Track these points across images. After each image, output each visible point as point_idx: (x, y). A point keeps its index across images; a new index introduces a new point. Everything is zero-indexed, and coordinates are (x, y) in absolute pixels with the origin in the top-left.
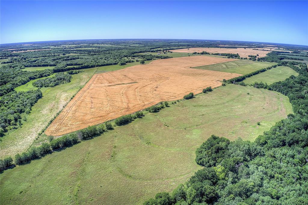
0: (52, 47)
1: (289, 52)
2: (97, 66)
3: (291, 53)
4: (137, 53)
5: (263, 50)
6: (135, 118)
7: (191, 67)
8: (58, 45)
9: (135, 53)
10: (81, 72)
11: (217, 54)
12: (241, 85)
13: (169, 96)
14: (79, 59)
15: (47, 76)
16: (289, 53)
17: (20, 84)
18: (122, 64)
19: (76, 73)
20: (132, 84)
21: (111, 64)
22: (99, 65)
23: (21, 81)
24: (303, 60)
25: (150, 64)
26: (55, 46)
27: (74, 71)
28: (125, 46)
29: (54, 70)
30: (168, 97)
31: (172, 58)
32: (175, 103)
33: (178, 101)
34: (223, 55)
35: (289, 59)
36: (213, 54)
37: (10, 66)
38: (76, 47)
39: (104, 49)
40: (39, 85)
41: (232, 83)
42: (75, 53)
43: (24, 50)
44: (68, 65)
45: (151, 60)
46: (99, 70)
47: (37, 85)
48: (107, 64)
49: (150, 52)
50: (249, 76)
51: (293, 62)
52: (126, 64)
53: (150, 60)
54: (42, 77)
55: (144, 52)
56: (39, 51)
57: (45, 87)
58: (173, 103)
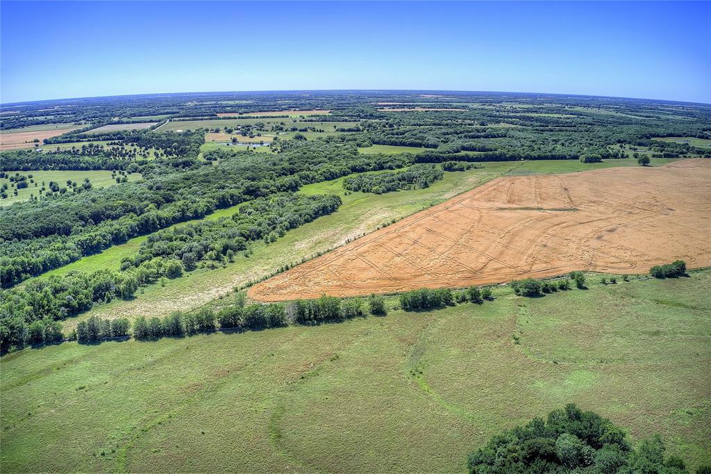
0: (476, 106)
2: (526, 158)
4: (658, 136)
6: (464, 300)
8: (491, 103)
9: (654, 136)
10: (475, 168)
13: (615, 260)
14: (506, 136)
15: (394, 169)
17: (323, 178)
18: (590, 160)
19: (461, 170)
20: (558, 212)
21: (563, 158)
22: (531, 157)
23: (324, 172)
25: (664, 167)
26: (484, 103)
27: (459, 164)
28: (647, 117)
29: (417, 156)
30: (612, 263)
32: (614, 282)
33: (625, 278)
37: (342, 139)
38: (528, 111)
39: (589, 120)
40: (354, 185)
42: (512, 123)
43: (409, 107)
44: (464, 148)
45: (677, 156)
46: (521, 169)
47: (348, 185)
48: (552, 156)
49: (695, 136)
52: (602, 160)
53: (672, 156)
54: (381, 168)
55: (680, 136)
56: (437, 112)
57: (364, 191)
58: (604, 282)
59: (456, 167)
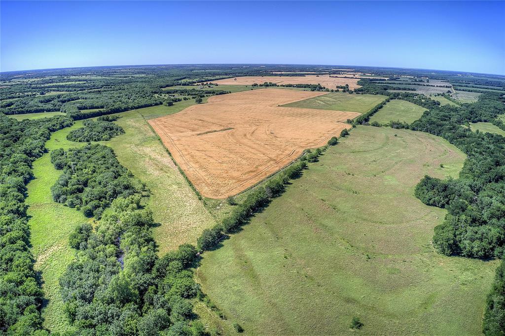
1: (385, 78)
3: (388, 80)
5: (345, 77)
7: (279, 106)
10: (118, 118)
11: (290, 86)
12: (374, 126)
16: (385, 80)
17: (45, 138)
18: (170, 105)
21: (150, 105)
24: (415, 90)
31: (230, 93)
34: (299, 86)
35: (394, 89)
36: (284, 86)
40: (86, 138)
41: (361, 124)
47: (79, 139)
48: (145, 105)
50: (371, 115)
51: (406, 93)
52: (173, 104)
55: (172, 86)
57: (96, 140)
59: (110, 118)
